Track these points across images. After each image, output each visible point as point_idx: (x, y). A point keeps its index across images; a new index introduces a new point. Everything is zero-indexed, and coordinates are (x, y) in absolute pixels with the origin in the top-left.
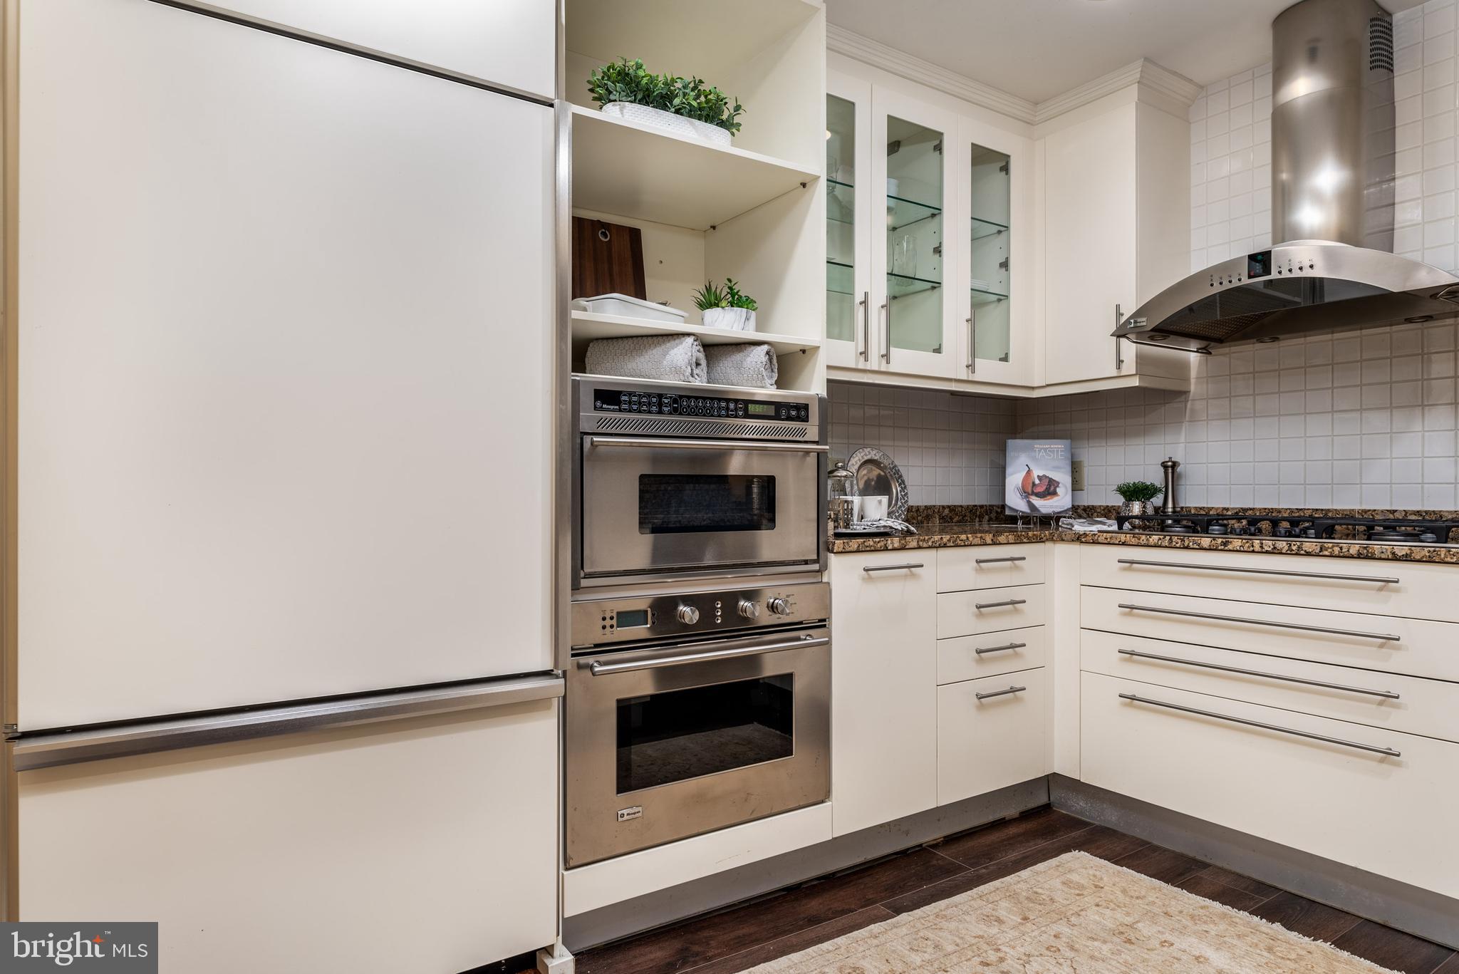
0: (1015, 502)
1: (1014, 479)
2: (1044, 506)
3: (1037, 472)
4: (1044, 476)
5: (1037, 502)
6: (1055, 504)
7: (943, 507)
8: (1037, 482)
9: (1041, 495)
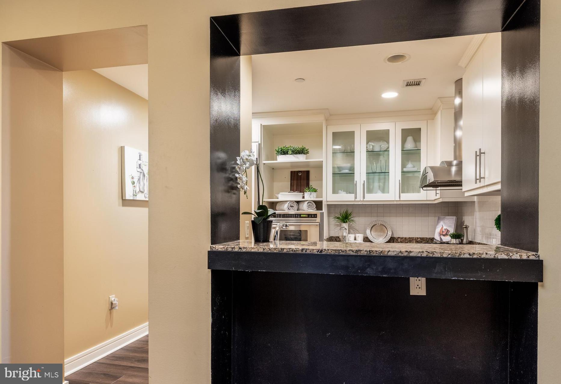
0: (437, 237)
1: (438, 230)
2: (444, 239)
3: (445, 227)
4: (446, 229)
5: (443, 237)
6: (447, 238)
7: (418, 238)
8: (444, 231)
9: (444, 235)
